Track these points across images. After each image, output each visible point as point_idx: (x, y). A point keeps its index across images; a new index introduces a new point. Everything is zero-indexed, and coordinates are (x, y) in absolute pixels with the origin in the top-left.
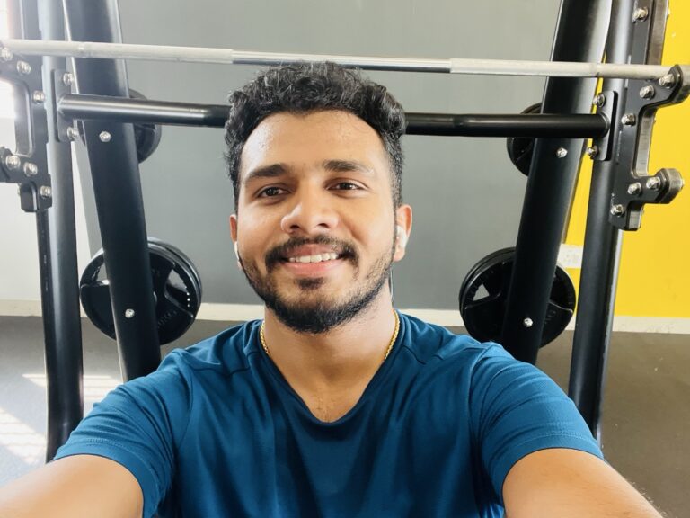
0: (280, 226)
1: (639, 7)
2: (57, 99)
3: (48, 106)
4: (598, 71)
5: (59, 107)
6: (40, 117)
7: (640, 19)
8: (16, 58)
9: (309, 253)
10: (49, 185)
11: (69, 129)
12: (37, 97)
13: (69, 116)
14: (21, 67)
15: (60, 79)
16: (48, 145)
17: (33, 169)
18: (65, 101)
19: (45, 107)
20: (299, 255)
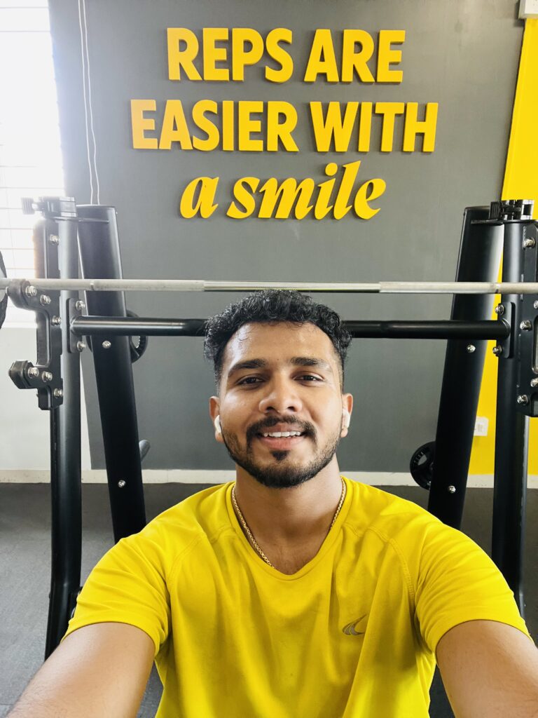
0: (258, 408)
1: (527, 238)
2: (70, 320)
3: (63, 327)
4: (497, 288)
5: (72, 326)
6: (56, 334)
7: (528, 246)
8: (40, 292)
9: (279, 430)
10: (61, 387)
11: (79, 343)
12: (54, 321)
13: (79, 333)
14: (43, 299)
15: (73, 305)
16: (62, 356)
17: (49, 376)
18: (76, 322)
19: (61, 327)
20: (272, 432)
